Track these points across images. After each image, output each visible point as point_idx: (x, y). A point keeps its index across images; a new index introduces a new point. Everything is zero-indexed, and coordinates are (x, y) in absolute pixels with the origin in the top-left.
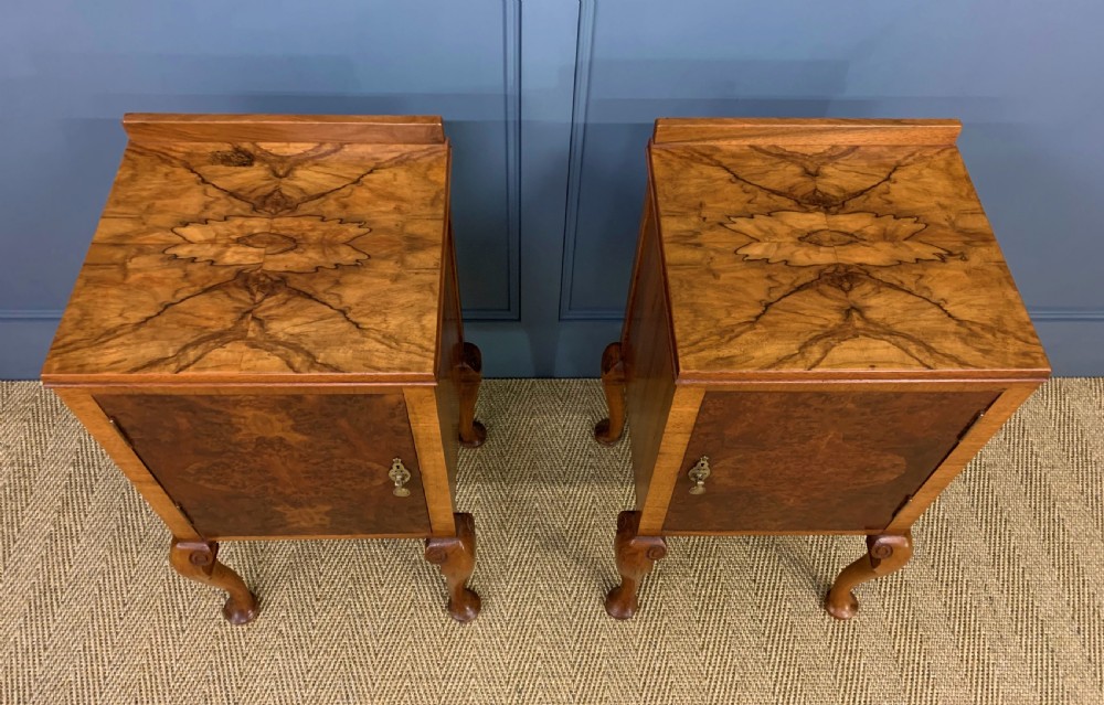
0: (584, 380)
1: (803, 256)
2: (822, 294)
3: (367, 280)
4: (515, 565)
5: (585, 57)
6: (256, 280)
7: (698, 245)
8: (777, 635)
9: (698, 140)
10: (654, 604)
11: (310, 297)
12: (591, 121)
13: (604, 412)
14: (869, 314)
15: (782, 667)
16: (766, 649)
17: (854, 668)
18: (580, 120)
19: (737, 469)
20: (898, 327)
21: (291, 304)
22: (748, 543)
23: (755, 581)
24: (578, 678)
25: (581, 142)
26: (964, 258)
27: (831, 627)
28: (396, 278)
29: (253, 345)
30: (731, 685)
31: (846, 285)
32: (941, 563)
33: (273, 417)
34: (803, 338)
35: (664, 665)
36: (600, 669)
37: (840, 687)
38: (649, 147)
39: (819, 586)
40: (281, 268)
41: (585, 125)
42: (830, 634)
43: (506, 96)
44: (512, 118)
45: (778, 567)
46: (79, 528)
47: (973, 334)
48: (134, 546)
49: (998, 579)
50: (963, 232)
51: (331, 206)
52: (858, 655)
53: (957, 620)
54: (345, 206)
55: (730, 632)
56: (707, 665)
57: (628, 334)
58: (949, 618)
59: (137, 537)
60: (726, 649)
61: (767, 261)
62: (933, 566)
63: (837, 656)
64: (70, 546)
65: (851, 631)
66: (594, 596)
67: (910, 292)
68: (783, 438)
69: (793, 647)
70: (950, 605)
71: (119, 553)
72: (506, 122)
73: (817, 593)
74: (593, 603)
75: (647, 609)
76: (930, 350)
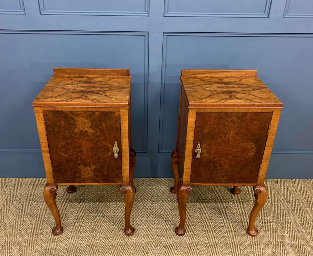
0: (167, 178)
1: (219, 89)
2: (224, 94)
3: (112, 92)
4: (146, 222)
5: (164, 64)
6: (85, 92)
7: (193, 88)
8: (233, 240)
9: (192, 75)
10: (191, 232)
11: (98, 94)
12: (166, 83)
13: (173, 186)
14: (236, 96)
15: (235, 249)
16: (229, 244)
17: (259, 249)
18: (163, 82)
19: (209, 149)
20: (244, 98)
21: (93, 95)
22: (221, 217)
23: (224, 227)
24: (167, 251)
25: (164, 87)
26: (259, 90)
27: (250, 239)
28: (119, 92)
29: (84, 99)
30: (218, 253)
31: (230, 93)
32: (285, 223)
33: (86, 121)
34: (219, 100)
35: (195, 248)
36: (174, 249)
37: (255, 254)
38: (180, 78)
39: (245, 228)
40: (91, 90)
41: (165, 84)
42: (250, 240)
43: (145, 75)
44: (146, 81)
45: (231, 223)
46: (8, 212)
47: (262, 99)
48: (24, 216)
49: (304, 227)
50: (259, 87)
51: (103, 83)
52: (260, 246)
53: (292, 237)
54: (106, 83)
55: (217, 240)
56: (210, 248)
57: (178, 140)
58: (289, 237)
59: (26, 214)
60: (216, 244)
61: (210, 90)
62: (282, 224)
63: (253, 246)
64: (4, 216)
65: (257, 239)
66: (171, 230)
67: (247, 94)
68: (219, 134)
69: (238, 244)
70: (289, 233)
71: (19, 218)
72: (145, 83)
73: (245, 230)
74: (172, 232)
75: (189, 233)
76: (252, 101)
